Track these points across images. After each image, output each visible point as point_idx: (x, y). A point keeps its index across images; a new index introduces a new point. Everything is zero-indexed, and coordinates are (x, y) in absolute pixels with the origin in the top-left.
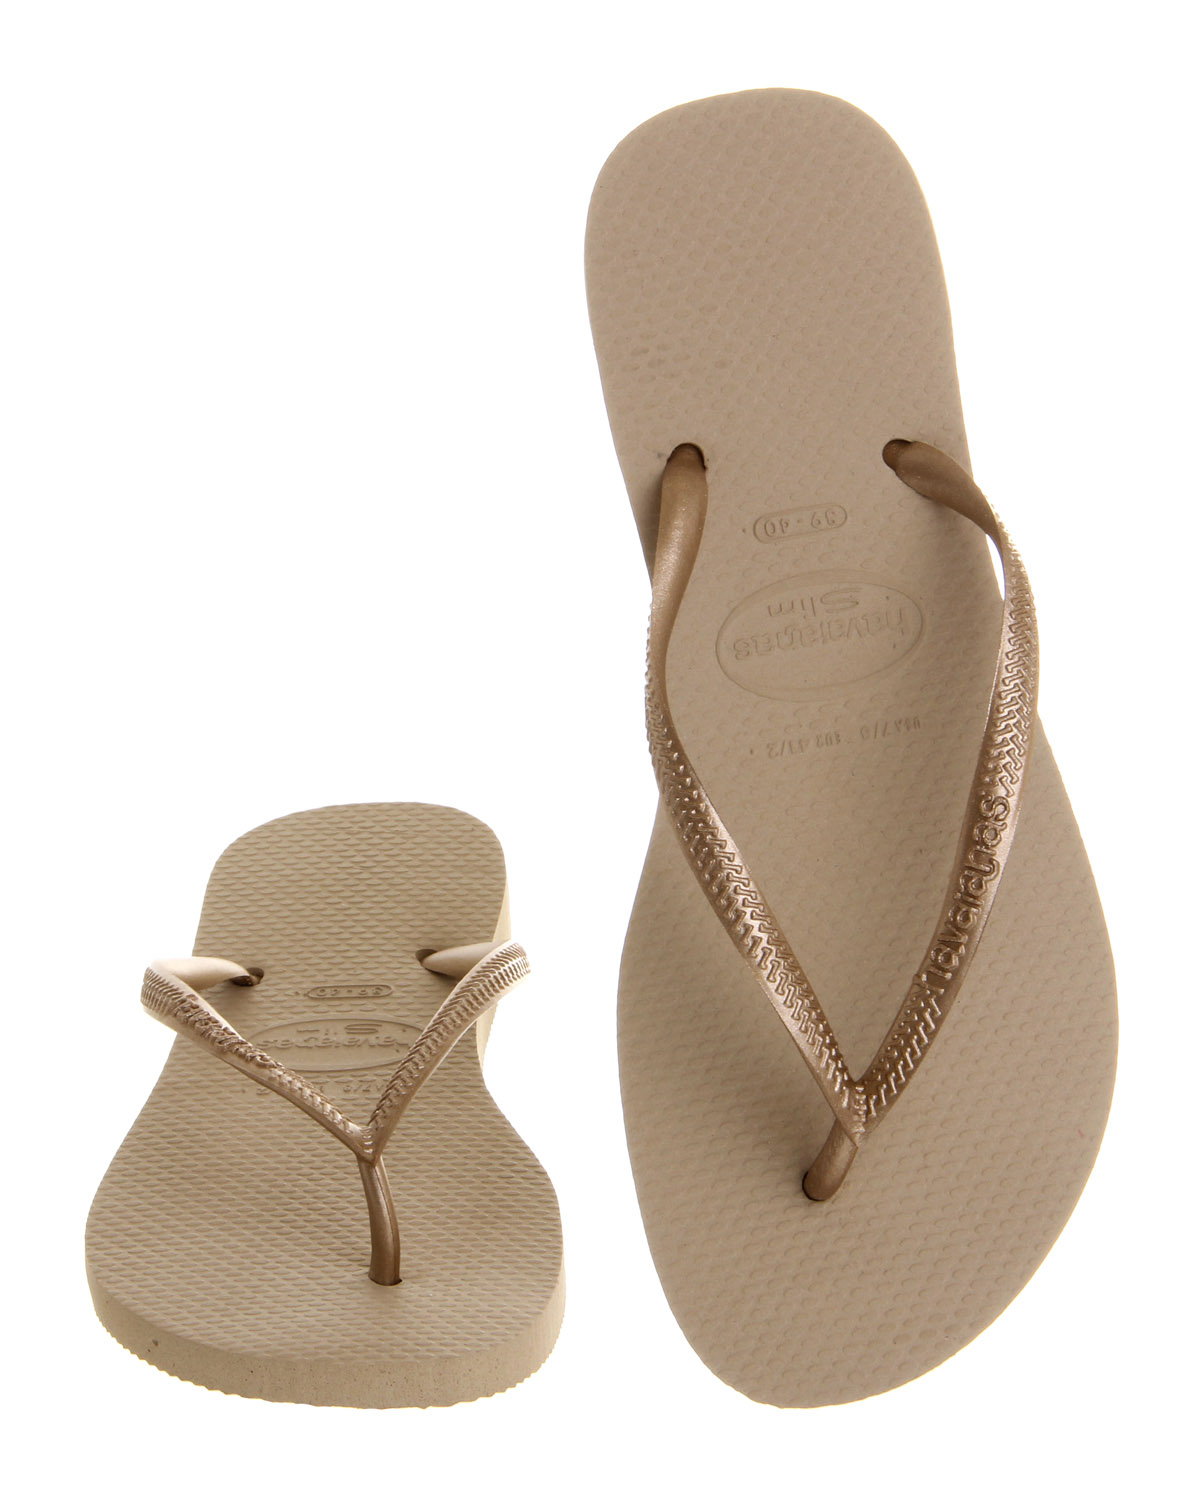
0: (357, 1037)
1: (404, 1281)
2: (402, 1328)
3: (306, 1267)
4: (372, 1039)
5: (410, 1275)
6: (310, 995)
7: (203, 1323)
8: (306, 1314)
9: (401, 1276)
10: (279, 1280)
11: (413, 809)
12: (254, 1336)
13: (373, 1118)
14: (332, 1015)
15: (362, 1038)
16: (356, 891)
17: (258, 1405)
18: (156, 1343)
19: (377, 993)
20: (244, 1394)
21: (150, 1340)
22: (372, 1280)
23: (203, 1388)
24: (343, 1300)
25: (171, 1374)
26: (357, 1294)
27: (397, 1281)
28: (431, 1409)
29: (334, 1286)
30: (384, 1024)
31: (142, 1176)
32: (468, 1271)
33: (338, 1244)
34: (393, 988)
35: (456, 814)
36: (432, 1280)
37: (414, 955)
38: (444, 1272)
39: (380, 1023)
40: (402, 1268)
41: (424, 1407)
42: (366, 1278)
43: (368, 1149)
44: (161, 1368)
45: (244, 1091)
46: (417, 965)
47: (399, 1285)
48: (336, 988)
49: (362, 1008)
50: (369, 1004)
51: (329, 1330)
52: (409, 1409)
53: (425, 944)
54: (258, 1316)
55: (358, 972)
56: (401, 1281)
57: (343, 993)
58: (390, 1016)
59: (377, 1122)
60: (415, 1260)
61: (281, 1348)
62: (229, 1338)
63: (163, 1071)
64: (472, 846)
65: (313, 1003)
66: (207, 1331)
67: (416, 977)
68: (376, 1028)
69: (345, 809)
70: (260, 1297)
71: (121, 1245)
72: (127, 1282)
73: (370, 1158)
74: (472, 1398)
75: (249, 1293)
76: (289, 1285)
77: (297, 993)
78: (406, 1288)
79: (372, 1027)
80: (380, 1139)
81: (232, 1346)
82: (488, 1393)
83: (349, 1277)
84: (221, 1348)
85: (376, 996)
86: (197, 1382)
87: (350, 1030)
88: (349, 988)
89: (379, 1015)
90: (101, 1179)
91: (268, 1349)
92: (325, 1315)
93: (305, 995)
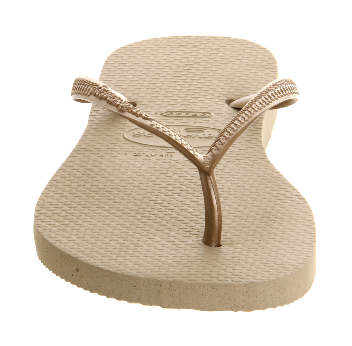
0: (192, 134)
1: (223, 245)
2: (224, 267)
3: (165, 236)
4: (201, 135)
5: (226, 243)
6: (164, 114)
7: (106, 260)
8: (167, 258)
9: (221, 243)
10: (149, 241)
11: (223, 40)
12: (136, 267)
13: (210, 150)
14: (177, 123)
15: (195, 134)
16: (190, 72)
17: (138, 307)
18: (77, 270)
19: (203, 115)
20: (130, 301)
21: (74, 268)
22: (204, 243)
23: (105, 297)
24: (188, 252)
25: (85, 289)
26: (196, 250)
27: (219, 245)
28: (239, 312)
29: (183, 246)
30: (207, 129)
31: (67, 188)
32: (261, 242)
33: (184, 226)
34: (212, 114)
35: (248, 43)
36: (240, 246)
37: (224, 101)
38: (246, 242)
39: (205, 128)
40: (222, 239)
41: (236, 311)
42: (201, 242)
43: (207, 165)
44: (79, 286)
45: (126, 154)
46: (226, 105)
47: (220, 247)
48: (179, 112)
49: (195, 121)
50: (199, 120)
51: (180, 266)
52: (227, 312)
53: (230, 97)
54: (138, 258)
55: (192, 106)
56: (221, 245)
57: (184, 114)
58: (211, 126)
59: (212, 152)
60: (229, 236)
61: (153, 273)
62: (122, 267)
63: (78, 143)
64: (257, 56)
65: (166, 118)
66: (109, 264)
67: (226, 110)
68: (204, 130)
69: (183, 38)
70: (139, 249)
71: (56, 220)
72: (60, 238)
73: (207, 170)
74: (265, 308)
75: (132, 246)
76: (155, 244)
77: (156, 113)
78: (224, 248)
79: (201, 130)
80: (215, 160)
81: (124, 272)
82: (273, 306)
83: (191, 242)
84: (117, 272)
85: (202, 117)
86: (100, 293)
87: (187, 130)
88: (187, 113)
89: (205, 125)
90: (43, 189)
91: (145, 273)
92: (178, 259)
93: (161, 114)
